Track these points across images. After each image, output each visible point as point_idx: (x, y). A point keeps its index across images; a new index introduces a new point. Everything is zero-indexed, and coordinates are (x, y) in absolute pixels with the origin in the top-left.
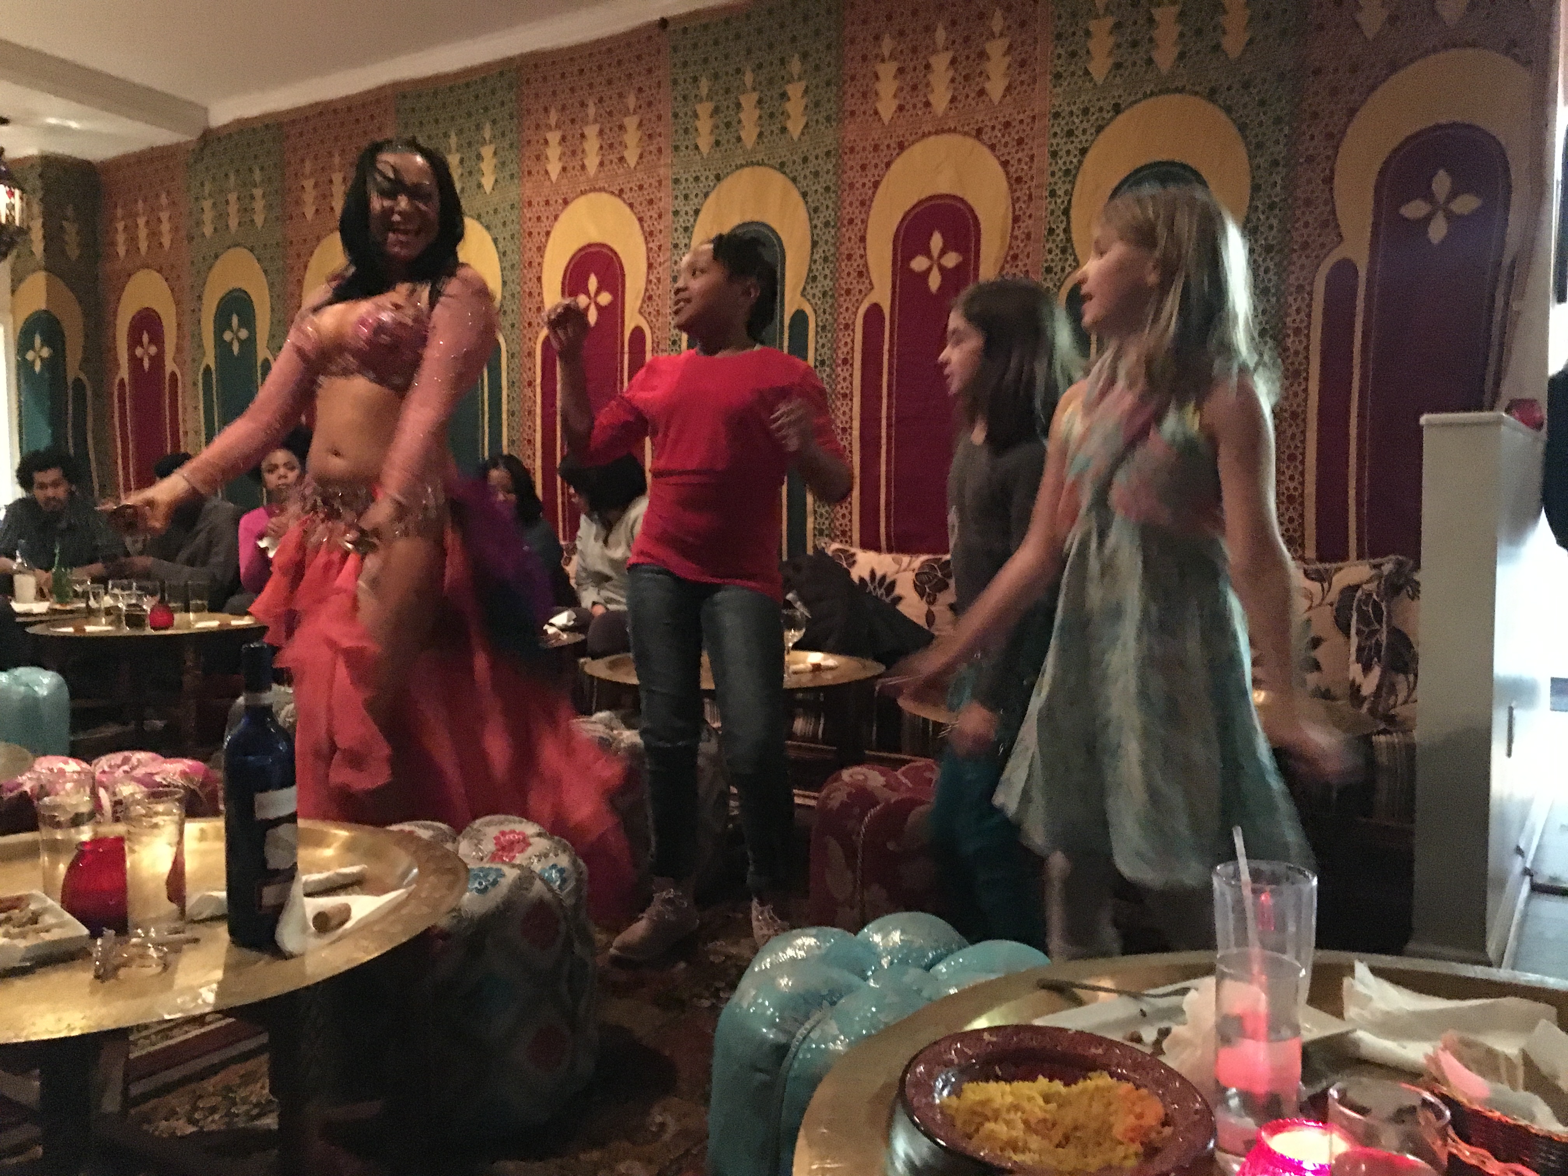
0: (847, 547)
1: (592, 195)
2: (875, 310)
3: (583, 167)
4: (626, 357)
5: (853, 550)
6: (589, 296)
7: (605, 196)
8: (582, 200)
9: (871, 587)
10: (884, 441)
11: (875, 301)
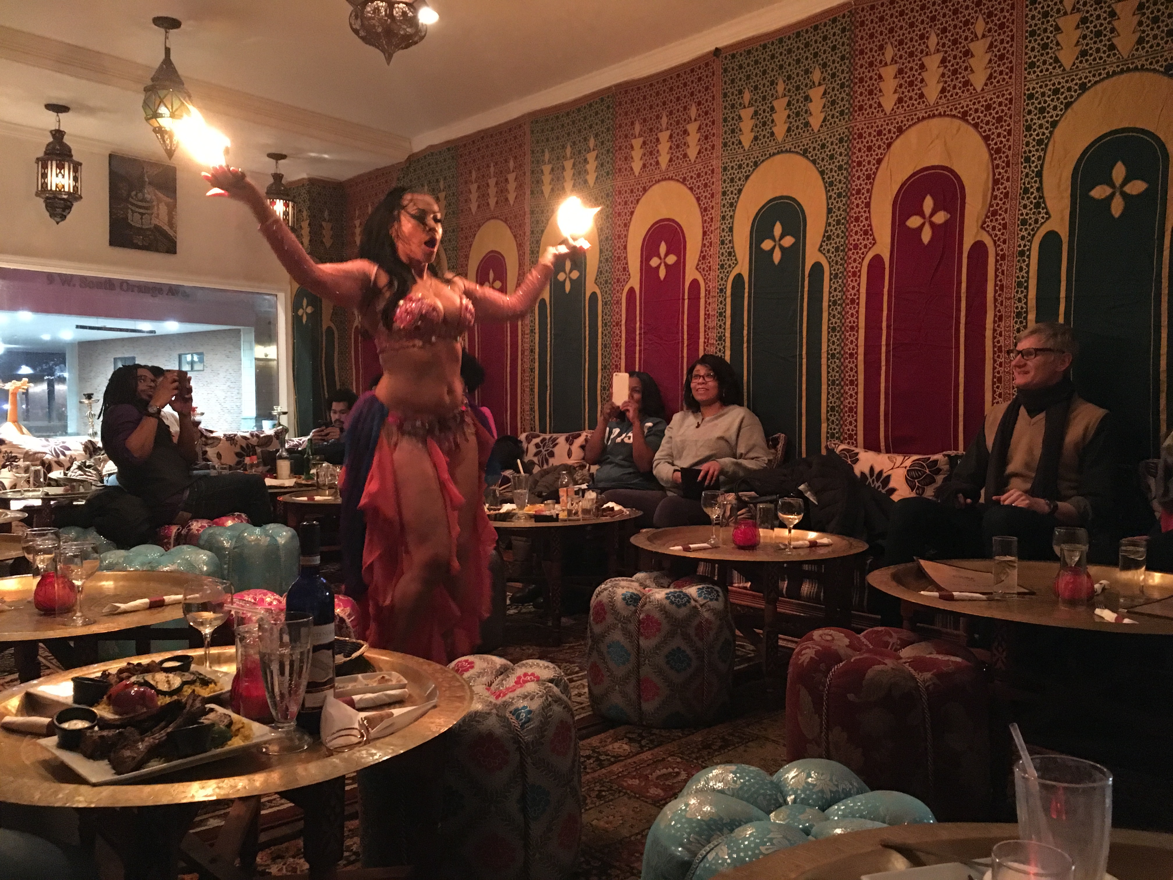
0: (853, 448)
1: (664, 183)
2: (877, 261)
3: (657, 163)
4: (686, 302)
5: (857, 450)
6: (660, 258)
7: (672, 183)
8: (656, 187)
9: (870, 480)
10: (883, 363)
11: (878, 253)
